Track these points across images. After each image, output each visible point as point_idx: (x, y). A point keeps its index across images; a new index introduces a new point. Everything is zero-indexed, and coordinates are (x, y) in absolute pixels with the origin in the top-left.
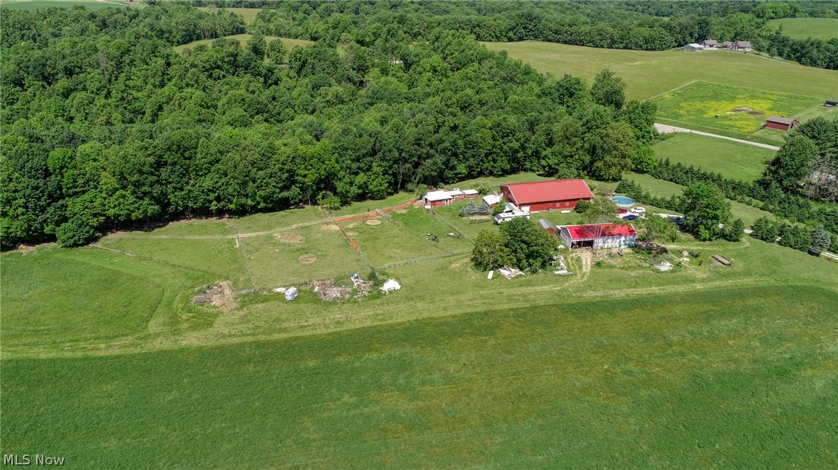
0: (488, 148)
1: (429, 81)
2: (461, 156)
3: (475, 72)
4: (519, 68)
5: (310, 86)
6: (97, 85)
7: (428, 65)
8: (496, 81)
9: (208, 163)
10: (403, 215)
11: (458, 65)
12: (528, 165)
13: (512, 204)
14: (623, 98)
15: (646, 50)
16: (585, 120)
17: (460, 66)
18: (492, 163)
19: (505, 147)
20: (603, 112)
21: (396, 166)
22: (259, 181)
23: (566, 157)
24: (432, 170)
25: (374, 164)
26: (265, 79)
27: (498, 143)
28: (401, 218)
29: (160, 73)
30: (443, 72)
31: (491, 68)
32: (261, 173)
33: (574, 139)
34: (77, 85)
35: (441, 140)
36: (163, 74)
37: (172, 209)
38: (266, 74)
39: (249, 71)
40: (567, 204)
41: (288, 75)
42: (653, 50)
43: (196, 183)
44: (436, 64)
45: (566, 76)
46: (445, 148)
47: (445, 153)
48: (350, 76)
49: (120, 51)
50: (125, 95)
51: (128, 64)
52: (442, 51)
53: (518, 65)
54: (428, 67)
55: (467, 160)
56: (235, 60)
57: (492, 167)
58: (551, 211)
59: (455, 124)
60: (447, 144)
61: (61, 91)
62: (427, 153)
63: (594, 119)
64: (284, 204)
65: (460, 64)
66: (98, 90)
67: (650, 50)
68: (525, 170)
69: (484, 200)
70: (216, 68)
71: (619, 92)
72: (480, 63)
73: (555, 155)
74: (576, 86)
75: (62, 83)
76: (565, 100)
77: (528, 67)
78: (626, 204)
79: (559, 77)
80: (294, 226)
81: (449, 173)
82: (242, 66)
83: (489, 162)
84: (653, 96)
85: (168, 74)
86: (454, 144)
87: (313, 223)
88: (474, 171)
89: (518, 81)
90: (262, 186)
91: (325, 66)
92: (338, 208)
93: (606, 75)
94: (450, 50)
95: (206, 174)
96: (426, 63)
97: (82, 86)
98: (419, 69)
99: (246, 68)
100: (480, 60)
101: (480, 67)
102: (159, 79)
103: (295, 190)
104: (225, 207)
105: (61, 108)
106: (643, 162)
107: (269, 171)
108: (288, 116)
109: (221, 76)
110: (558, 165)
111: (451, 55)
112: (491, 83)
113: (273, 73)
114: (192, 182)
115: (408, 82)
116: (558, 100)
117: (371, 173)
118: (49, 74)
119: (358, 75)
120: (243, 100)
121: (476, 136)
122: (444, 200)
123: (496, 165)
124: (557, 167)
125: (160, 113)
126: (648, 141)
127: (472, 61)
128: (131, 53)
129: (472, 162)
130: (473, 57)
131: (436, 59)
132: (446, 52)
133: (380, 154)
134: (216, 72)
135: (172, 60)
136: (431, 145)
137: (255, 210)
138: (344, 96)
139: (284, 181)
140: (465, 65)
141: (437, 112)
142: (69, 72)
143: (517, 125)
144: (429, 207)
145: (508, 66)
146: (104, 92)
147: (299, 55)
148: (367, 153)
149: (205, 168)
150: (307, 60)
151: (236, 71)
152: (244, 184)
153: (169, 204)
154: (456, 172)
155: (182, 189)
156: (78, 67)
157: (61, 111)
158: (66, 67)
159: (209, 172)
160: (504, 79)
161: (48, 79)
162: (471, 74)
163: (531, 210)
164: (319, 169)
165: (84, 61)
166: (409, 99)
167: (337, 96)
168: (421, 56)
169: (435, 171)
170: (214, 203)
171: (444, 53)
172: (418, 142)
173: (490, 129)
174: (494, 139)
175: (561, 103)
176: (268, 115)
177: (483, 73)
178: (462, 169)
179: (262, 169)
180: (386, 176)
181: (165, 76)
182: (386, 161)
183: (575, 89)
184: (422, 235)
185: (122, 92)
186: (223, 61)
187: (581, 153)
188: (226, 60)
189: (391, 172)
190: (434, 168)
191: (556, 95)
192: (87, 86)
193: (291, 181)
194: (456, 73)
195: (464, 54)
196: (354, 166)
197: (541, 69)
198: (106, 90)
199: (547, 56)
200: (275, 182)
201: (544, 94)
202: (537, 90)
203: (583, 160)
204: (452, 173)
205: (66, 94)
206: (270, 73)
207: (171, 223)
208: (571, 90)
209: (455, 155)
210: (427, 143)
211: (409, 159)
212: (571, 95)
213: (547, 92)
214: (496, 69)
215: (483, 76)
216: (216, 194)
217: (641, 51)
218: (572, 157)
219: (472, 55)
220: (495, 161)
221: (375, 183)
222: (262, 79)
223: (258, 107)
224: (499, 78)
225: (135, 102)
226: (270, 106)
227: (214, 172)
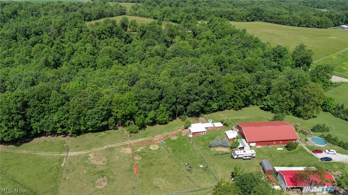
0: (232, 94)
1: (205, 44)
2: (215, 99)
3: (229, 40)
4: (252, 39)
5: (144, 45)
6: (48, 40)
7: (205, 35)
8: (239, 46)
9: (56, 106)
10: (174, 141)
11: (220, 36)
12: (255, 102)
13: (243, 140)
14: (312, 60)
15: (318, 28)
16: (293, 81)
17: (221, 37)
18: (233, 102)
19: (242, 94)
20: (305, 77)
21: (174, 106)
22: (88, 116)
23: (279, 102)
24: (196, 109)
25: (161, 105)
26: (125, 40)
27: (238, 91)
28: (172, 144)
29: (76, 36)
30: (212, 39)
31: (237, 38)
32: (90, 111)
33: (285, 92)
34: (39, 40)
35: (203, 91)
36: (78, 36)
37: (34, 132)
38: (125, 38)
39: (118, 35)
40: (281, 142)
41: (136, 38)
42: (321, 28)
43: (49, 118)
44: (209, 35)
45: (278, 46)
46: (204, 96)
47: (205, 99)
48: (166, 39)
49: (60, 24)
50: (59, 46)
51: (64, 31)
52: (213, 28)
53: (251, 37)
54: (205, 36)
55: (219, 101)
56: (112, 30)
57: (233, 104)
58: (270, 146)
59: (212, 80)
60: (206, 94)
61: (31, 43)
62: (194, 99)
63: (299, 81)
64: (105, 128)
65: (221, 35)
66: (48, 43)
67: (320, 28)
68: (253, 104)
69: (226, 134)
70: (102, 34)
71: (310, 57)
72: (231, 35)
73: (272, 100)
74: (284, 52)
75: (33, 39)
76: (277, 59)
77: (257, 38)
78: (321, 145)
79: (274, 46)
80: (105, 147)
81: (207, 109)
82: (115, 33)
83: (231, 102)
84: (326, 56)
85: (80, 36)
86: (211, 93)
87: (118, 145)
88: (222, 107)
89: (251, 46)
90: (89, 119)
91: (153, 35)
92: (137, 132)
93: (302, 47)
94: (216, 28)
95: (55, 112)
96: (204, 34)
97: (40, 41)
98: (200, 37)
99: (117, 34)
100: (232, 34)
101: (232, 37)
102: (75, 39)
103: (111, 120)
104: (66, 132)
105: (29, 51)
106: (327, 105)
107: (94, 110)
108: (131, 61)
109: (104, 38)
110: (274, 106)
111: (217, 30)
112: (237, 46)
113: (129, 37)
114: (46, 117)
115: (194, 45)
116: (273, 60)
117: (158, 110)
118: (28, 35)
119: (170, 39)
120: (110, 51)
121: (225, 88)
122: (201, 132)
123: (236, 104)
124: (273, 107)
125: (72, 56)
126: (326, 88)
127: (228, 34)
128: (65, 26)
129: (221, 103)
130: (228, 32)
131: (209, 32)
132: (215, 29)
133: (164, 99)
134: (103, 36)
135: (83, 29)
136: (196, 94)
137: (86, 131)
138: (160, 51)
139: (104, 116)
140: (223, 36)
141: (202, 72)
142: (37, 34)
143: (250, 80)
144: (191, 136)
145: (246, 38)
146: (51, 44)
147: (142, 28)
148: (156, 99)
149: (55, 109)
150: (146, 31)
151: (112, 35)
152: (78, 118)
153: (32, 129)
154: (211, 108)
155: (38, 121)
156: (41, 31)
157: (29, 53)
158: (35, 32)
159: (57, 111)
160: (244, 44)
161: (28, 37)
162: (226, 41)
163: (256, 145)
164: (125, 109)
165: (44, 29)
166: (193, 55)
167: (156, 51)
168: (202, 30)
169: (198, 109)
170: (60, 129)
171: (214, 29)
172: (188, 92)
173: (234, 82)
174: (235, 88)
175: (275, 61)
176: (122, 59)
177: (233, 41)
178: (215, 106)
179: (91, 109)
180: (168, 111)
181: (78, 37)
182: (168, 103)
183: (284, 54)
184: (182, 163)
185: (57, 44)
186: (106, 31)
187: (289, 101)
188: (107, 30)
189: (171, 109)
190: (197, 108)
191: (272, 56)
192: (43, 40)
193: (109, 115)
194: (219, 40)
195: (224, 30)
196: (148, 106)
197: (263, 40)
198: (51, 43)
199: (266, 30)
200: (98, 117)
201: (265, 56)
202: (262, 53)
203: (290, 105)
204: (209, 108)
205: (33, 45)
206: (127, 37)
207: (35, 139)
208: (281, 54)
209: (211, 98)
210: (194, 93)
211: (182, 102)
212: (281, 57)
213: (267, 55)
214: (240, 39)
215: (233, 43)
216: (61, 124)
217: (316, 29)
218: (283, 102)
219: (228, 31)
220: (235, 101)
221: (160, 116)
222: (124, 40)
223: (117, 55)
224: (241, 44)
225: (63, 49)
226: (124, 55)
227: (60, 111)
